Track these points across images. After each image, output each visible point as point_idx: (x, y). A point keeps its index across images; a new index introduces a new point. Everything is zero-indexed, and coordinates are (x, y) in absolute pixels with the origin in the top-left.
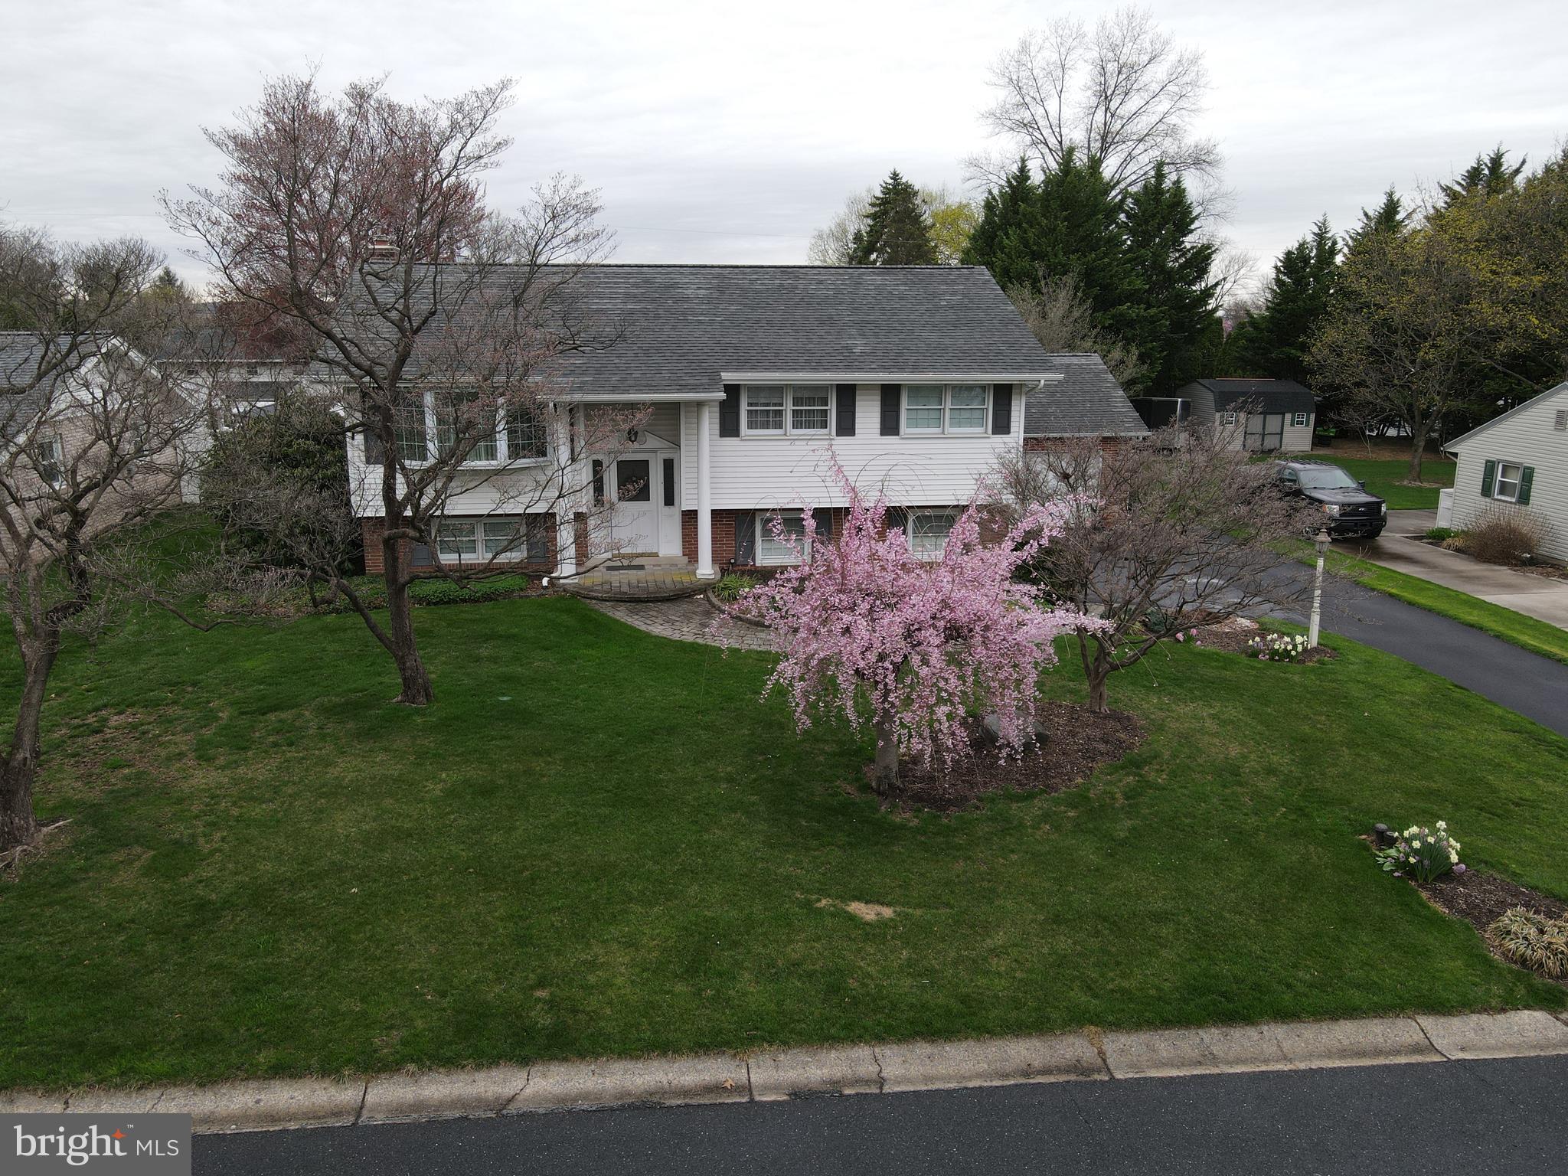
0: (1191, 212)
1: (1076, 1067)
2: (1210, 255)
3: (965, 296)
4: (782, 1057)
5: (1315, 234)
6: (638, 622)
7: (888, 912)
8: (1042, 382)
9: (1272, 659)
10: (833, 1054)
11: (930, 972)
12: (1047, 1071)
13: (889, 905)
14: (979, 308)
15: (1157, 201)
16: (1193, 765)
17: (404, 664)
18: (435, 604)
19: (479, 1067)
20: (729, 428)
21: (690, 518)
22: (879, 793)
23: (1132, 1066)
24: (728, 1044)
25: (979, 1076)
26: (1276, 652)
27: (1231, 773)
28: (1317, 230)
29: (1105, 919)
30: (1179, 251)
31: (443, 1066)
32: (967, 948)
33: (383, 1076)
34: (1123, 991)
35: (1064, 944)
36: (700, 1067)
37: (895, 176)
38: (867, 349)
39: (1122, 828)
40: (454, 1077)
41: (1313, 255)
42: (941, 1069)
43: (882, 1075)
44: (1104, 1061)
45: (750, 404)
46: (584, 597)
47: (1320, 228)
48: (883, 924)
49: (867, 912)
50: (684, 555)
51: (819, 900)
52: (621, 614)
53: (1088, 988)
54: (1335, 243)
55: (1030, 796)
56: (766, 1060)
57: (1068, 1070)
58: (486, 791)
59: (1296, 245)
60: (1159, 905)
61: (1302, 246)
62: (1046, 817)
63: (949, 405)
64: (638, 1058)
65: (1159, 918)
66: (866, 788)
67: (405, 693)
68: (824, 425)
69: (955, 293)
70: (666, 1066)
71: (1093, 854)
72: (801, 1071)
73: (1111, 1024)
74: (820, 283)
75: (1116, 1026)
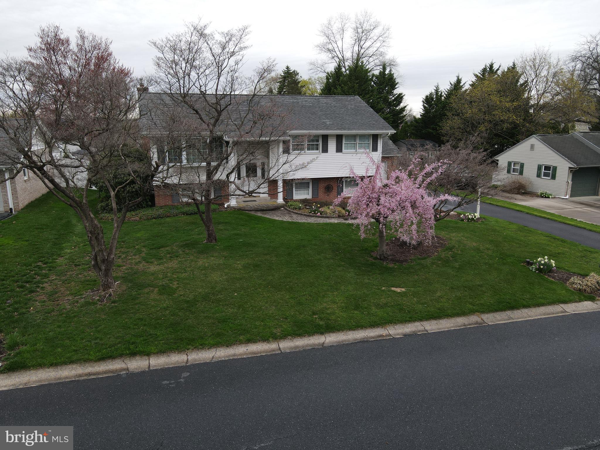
0: (395, 82)
1: (477, 323)
2: (402, 96)
3: (355, 106)
4: (396, 327)
5: (435, 90)
6: (268, 216)
7: (403, 290)
8: (389, 134)
9: (468, 221)
10: (410, 325)
11: (425, 303)
12: (470, 325)
13: (402, 288)
14: (361, 110)
15: (384, 78)
16: (466, 248)
17: (209, 229)
18: (190, 214)
19: (309, 336)
20: (286, 151)
21: (275, 182)
22: (381, 259)
23: (492, 322)
24: (379, 324)
25: (453, 327)
26: (469, 219)
27: (478, 250)
28: (435, 89)
29: (466, 287)
30: (392, 95)
31: (299, 336)
32: (432, 297)
33: (281, 340)
34: (481, 304)
35: (459, 294)
36: (374, 331)
37: (288, 68)
38: (331, 123)
39: (457, 265)
40: (303, 339)
41: (434, 97)
42: (441, 326)
43: (425, 329)
44: (484, 321)
45: (293, 142)
46: (243, 210)
47: (436, 88)
48: (403, 292)
49: (398, 290)
50: (269, 196)
51: (382, 288)
52: (259, 214)
53: (471, 304)
54: (442, 93)
55: (425, 258)
56: (392, 328)
57: (475, 324)
58: (256, 266)
59: (429, 94)
60: (478, 283)
61: (431, 94)
62: (433, 263)
63: (358, 142)
64: (354, 330)
65: (481, 286)
66: (376, 258)
67: (208, 239)
68: (317, 149)
69: (352, 105)
70: (364, 331)
71: (452, 272)
72: (403, 330)
73: (482, 312)
74: (306, 101)
75: (483, 312)
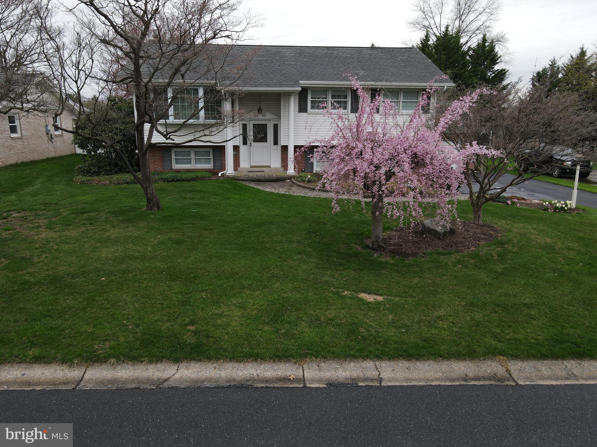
0: (497, 55)
1: (494, 377)
2: (505, 73)
3: (408, 57)
4: (323, 365)
5: (550, 65)
6: (260, 187)
7: (380, 298)
8: (446, 87)
9: (555, 211)
10: (352, 364)
11: (405, 326)
12: (477, 379)
13: (380, 295)
14: (415, 61)
15: (483, 50)
16: (530, 245)
17: (147, 191)
18: (171, 181)
19: (151, 362)
20: (303, 109)
21: (285, 148)
22: (373, 249)
23: (527, 378)
24: (292, 356)
25: (437, 379)
26: (557, 208)
27: (551, 249)
28: (550, 63)
29: (499, 306)
30: (492, 71)
31: (131, 361)
32: (425, 316)
33: (96, 364)
34: (516, 340)
35: (478, 316)
36: (275, 368)
37: (373, 45)
38: (365, 74)
39: (500, 268)
40: (136, 367)
41: (549, 74)
42: (415, 375)
43: (381, 376)
44: (510, 375)
45: (312, 98)
46: (236, 180)
47: (552, 62)
48: (378, 304)
49: (370, 298)
50: (282, 167)
51: (344, 292)
53: (495, 337)
54: (558, 68)
55: (450, 253)
56: (314, 365)
57: (489, 379)
59: (542, 69)
60: (527, 301)
61: (544, 70)
62: (459, 262)
63: (402, 100)
64: (240, 361)
65: (528, 306)
66: (367, 247)
67: (148, 206)
68: (345, 108)
69: (404, 56)
70: (256, 366)
71: (487, 277)
72: (334, 372)
73: (512, 356)
74: (344, 52)
75: (515, 357)
